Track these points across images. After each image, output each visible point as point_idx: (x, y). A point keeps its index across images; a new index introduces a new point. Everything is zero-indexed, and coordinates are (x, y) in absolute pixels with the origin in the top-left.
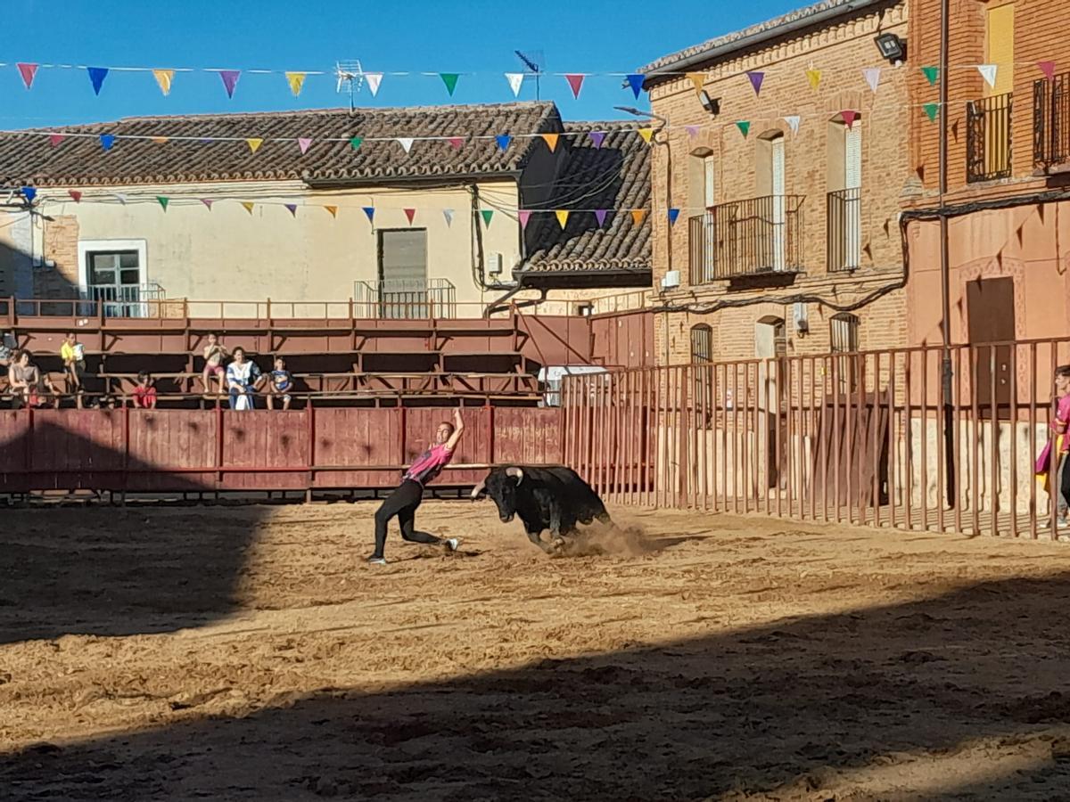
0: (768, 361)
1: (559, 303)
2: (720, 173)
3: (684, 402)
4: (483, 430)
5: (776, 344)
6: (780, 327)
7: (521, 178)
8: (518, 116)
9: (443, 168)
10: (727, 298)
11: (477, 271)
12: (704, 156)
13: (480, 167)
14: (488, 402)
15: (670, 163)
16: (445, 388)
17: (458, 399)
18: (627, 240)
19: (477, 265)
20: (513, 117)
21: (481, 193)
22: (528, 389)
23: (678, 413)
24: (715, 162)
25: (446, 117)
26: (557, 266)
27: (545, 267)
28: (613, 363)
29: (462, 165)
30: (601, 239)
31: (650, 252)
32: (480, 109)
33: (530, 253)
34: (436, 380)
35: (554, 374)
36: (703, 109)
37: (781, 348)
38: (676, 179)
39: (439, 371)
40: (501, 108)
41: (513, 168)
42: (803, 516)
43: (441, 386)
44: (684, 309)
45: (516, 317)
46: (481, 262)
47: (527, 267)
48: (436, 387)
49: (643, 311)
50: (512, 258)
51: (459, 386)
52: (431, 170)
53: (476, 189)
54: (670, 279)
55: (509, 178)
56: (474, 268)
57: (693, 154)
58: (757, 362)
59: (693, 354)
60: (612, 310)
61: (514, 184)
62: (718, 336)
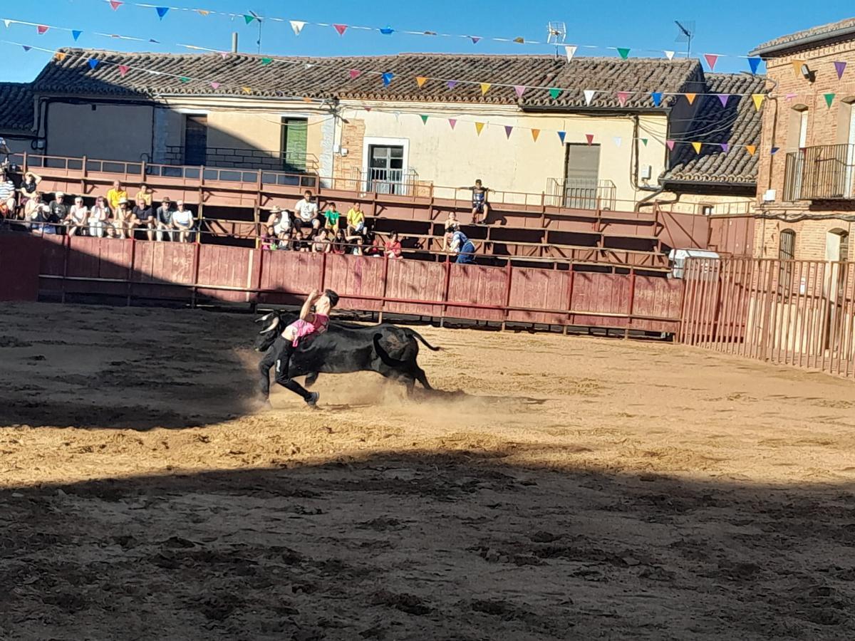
0: (833, 263)
1: (689, 204)
2: (811, 123)
3: (770, 286)
4: (627, 292)
5: (841, 248)
6: (845, 237)
7: (670, 113)
8: (673, 67)
9: (616, 103)
10: (808, 213)
11: (633, 177)
12: (802, 110)
13: (642, 104)
14: (632, 272)
15: (776, 114)
16: (603, 259)
17: (611, 267)
18: (742, 162)
19: (634, 172)
20: (669, 68)
21: (640, 122)
22: (661, 264)
23: (765, 295)
24: (809, 116)
25: (621, 66)
26: (690, 177)
27: (682, 177)
28: (723, 251)
29: (629, 102)
30: (724, 159)
31: (757, 172)
32: (646, 61)
33: (672, 166)
34: (597, 252)
35: (680, 255)
36: (803, 77)
37: (844, 252)
38: (780, 125)
39: (600, 247)
40: (661, 61)
41: (665, 105)
42: (847, 375)
43: (600, 257)
44: (776, 217)
45: (657, 212)
46: (637, 171)
47: (668, 176)
48: (597, 259)
49: (748, 216)
50: (659, 169)
51: (613, 259)
52: (608, 103)
53: (637, 119)
54: (769, 195)
55: (661, 113)
56: (631, 174)
57: (794, 108)
58: (824, 263)
59: (780, 250)
60: (726, 212)
61: (665, 117)
62: (799, 239)
